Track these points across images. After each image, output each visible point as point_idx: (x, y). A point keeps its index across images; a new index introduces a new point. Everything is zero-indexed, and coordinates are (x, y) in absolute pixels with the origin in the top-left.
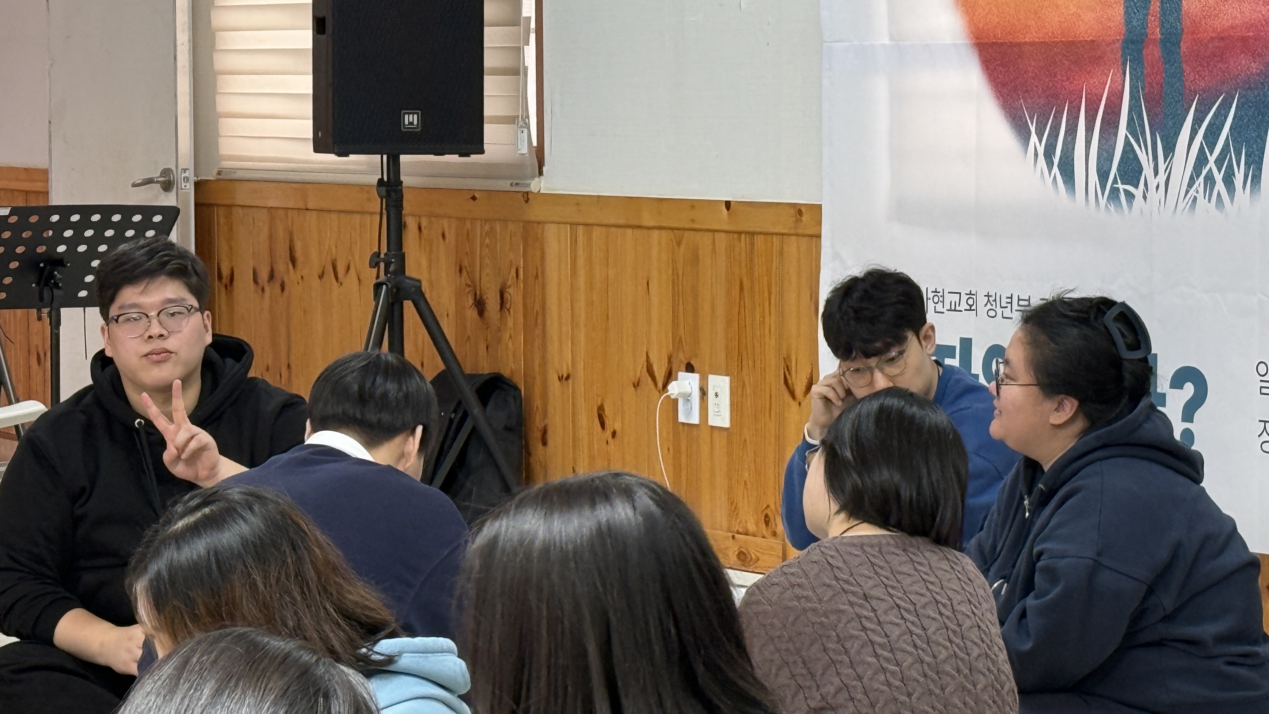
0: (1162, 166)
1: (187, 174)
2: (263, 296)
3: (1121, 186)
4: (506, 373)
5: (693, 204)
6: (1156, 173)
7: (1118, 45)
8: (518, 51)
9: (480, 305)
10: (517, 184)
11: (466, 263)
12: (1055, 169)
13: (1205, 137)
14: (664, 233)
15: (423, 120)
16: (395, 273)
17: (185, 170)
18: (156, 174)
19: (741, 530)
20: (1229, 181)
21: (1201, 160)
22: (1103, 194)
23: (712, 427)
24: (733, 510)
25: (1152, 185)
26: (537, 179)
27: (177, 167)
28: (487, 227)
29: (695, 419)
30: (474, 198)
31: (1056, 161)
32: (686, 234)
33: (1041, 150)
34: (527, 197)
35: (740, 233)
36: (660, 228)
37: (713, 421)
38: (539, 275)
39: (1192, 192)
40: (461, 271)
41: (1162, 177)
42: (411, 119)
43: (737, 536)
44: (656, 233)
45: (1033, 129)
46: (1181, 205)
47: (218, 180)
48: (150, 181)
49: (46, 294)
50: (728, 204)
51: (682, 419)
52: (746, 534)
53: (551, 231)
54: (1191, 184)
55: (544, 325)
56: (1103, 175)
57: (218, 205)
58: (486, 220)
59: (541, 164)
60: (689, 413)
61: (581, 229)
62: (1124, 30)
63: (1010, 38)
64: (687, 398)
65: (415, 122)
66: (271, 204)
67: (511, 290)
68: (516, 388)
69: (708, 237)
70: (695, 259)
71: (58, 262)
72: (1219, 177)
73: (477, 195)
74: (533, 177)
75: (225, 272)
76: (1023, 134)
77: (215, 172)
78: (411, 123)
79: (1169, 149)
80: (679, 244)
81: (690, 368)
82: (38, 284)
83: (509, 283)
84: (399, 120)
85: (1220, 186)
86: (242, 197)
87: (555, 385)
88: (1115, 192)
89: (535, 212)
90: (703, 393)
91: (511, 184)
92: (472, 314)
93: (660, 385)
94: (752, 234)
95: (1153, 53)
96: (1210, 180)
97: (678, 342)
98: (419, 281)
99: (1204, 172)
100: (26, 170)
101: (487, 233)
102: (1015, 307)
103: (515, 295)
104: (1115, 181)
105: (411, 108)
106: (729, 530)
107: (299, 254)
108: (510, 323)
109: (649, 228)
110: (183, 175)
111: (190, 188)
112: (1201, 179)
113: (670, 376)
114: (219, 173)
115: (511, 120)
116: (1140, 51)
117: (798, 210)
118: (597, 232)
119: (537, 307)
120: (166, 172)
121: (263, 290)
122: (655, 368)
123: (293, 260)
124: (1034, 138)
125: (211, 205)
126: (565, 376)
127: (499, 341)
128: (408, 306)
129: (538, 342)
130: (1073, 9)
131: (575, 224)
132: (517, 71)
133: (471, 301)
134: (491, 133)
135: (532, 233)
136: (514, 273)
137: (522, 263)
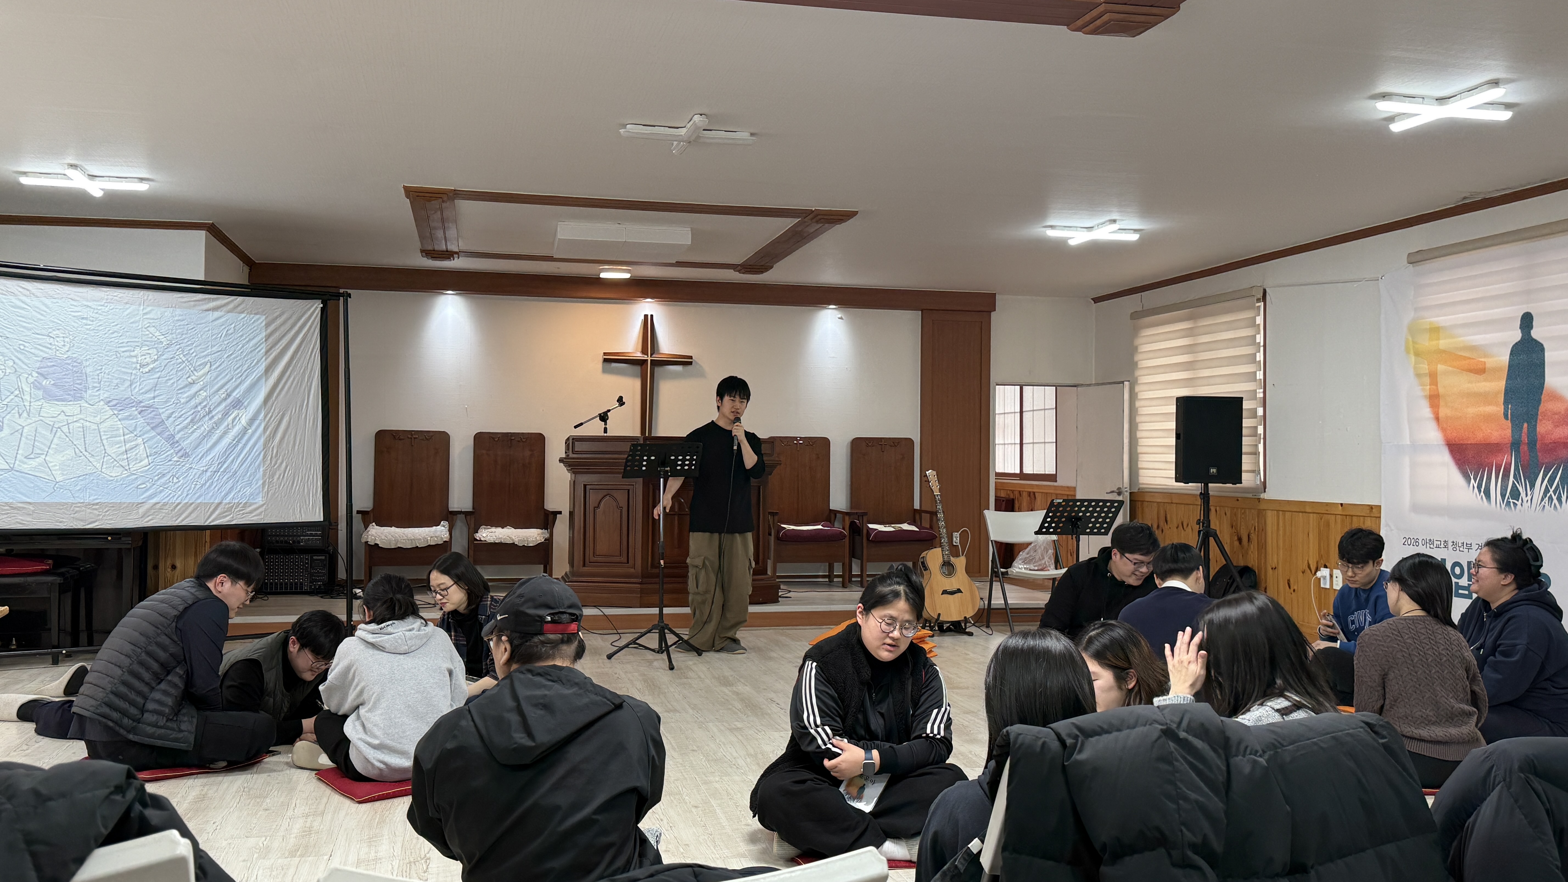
0: (1529, 493)
1: (1127, 489)
3: (1511, 500)
4: (1250, 566)
5: (1327, 504)
6: (1527, 495)
7: (1509, 445)
8: (1256, 446)
9: (1240, 540)
10: (1255, 495)
11: (1234, 524)
12: (1482, 493)
13: (1548, 481)
14: (1315, 515)
15: (1218, 471)
16: (1206, 527)
18: (1115, 489)
20: (1559, 499)
21: (1547, 491)
22: (1503, 503)
25: (1525, 499)
26: (1263, 494)
27: (1123, 486)
28: (1243, 511)
29: (1328, 586)
31: (1482, 490)
32: (1324, 515)
33: (1476, 485)
34: (1259, 500)
35: (1346, 515)
36: (1314, 513)
38: (1264, 530)
39: (1543, 503)
40: (1232, 527)
41: (1529, 497)
42: (1213, 471)
44: (1311, 515)
45: (1472, 477)
46: (1538, 508)
47: (1139, 492)
48: (1113, 491)
49: (1075, 530)
50: (1342, 504)
51: (1322, 586)
53: (1269, 514)
54: (1542, 500)
55: (1266, 549)
56: (1503, 496)
57: (1139, 501)
58: (1243, 508)
59: (1265, 488)
60: (1325, 584)
61: (1281, 513)
62: (1511, 439)
63: (1461, 442)
64: (1325, 578)
65: (1215, 472)
66: (1159, 500)
67: (1252, 535)
69: (1333, 517)
70: (1328, 524)
71: (1080, 519)
72: (1555, 498)
73: (1239, 499)
76: (1468, 480)
77: (1137, 489)
79: (1532, 486)
81: (1326, 567)
82: (1072, 526)
83: (1252, 532)
84: (1209, 471)
85: (1555, 501)
86: (1148, 498)
87: (1270, 571)
88: (1508, 503)
89: (1263, 506)
90: (1331, 576)
91: (1253, 495)
92: (1237, 543)
93: (1313, 572)
94: (1352, 516)
95: (1524, 448)
96: (1551, 498)
97: (1321, 557)
98: (1216, 530)
99: (1548, 495)
100: (1068, 487)
101: (1243, 513)
102: (1465, 547)
103: (1254, 536)
104: (1508, 498)
105: (1213, 467)
107: (1168, 519)
108: (1252, 546)
109: (1309, 513)
110: (1125, 490)
111: (1128, 494)
112: (1547, 498)
113: (1317, 569)
114: (1139, 489)
115: (1253, 471)
116: (1519, 447)
117: (1371, 507)
118: (1288, 514)
119: (1263, 541)
120: (1119, 488)
122: (1311, 566)
123: (1166, 521)
124: (1472, 481)
125: (1135, 500)
126: (1274, 568)
127: (1247, 554)
128: (1211, 539)
129: (1263, 555)
130: (1489, 431)
131: (1278, 511)
132: (1256, 453)
133: (1236, 538)
134: (1245, 476)
135: (1261, 514)
136: (1253, 528)
137: (1257, 525)
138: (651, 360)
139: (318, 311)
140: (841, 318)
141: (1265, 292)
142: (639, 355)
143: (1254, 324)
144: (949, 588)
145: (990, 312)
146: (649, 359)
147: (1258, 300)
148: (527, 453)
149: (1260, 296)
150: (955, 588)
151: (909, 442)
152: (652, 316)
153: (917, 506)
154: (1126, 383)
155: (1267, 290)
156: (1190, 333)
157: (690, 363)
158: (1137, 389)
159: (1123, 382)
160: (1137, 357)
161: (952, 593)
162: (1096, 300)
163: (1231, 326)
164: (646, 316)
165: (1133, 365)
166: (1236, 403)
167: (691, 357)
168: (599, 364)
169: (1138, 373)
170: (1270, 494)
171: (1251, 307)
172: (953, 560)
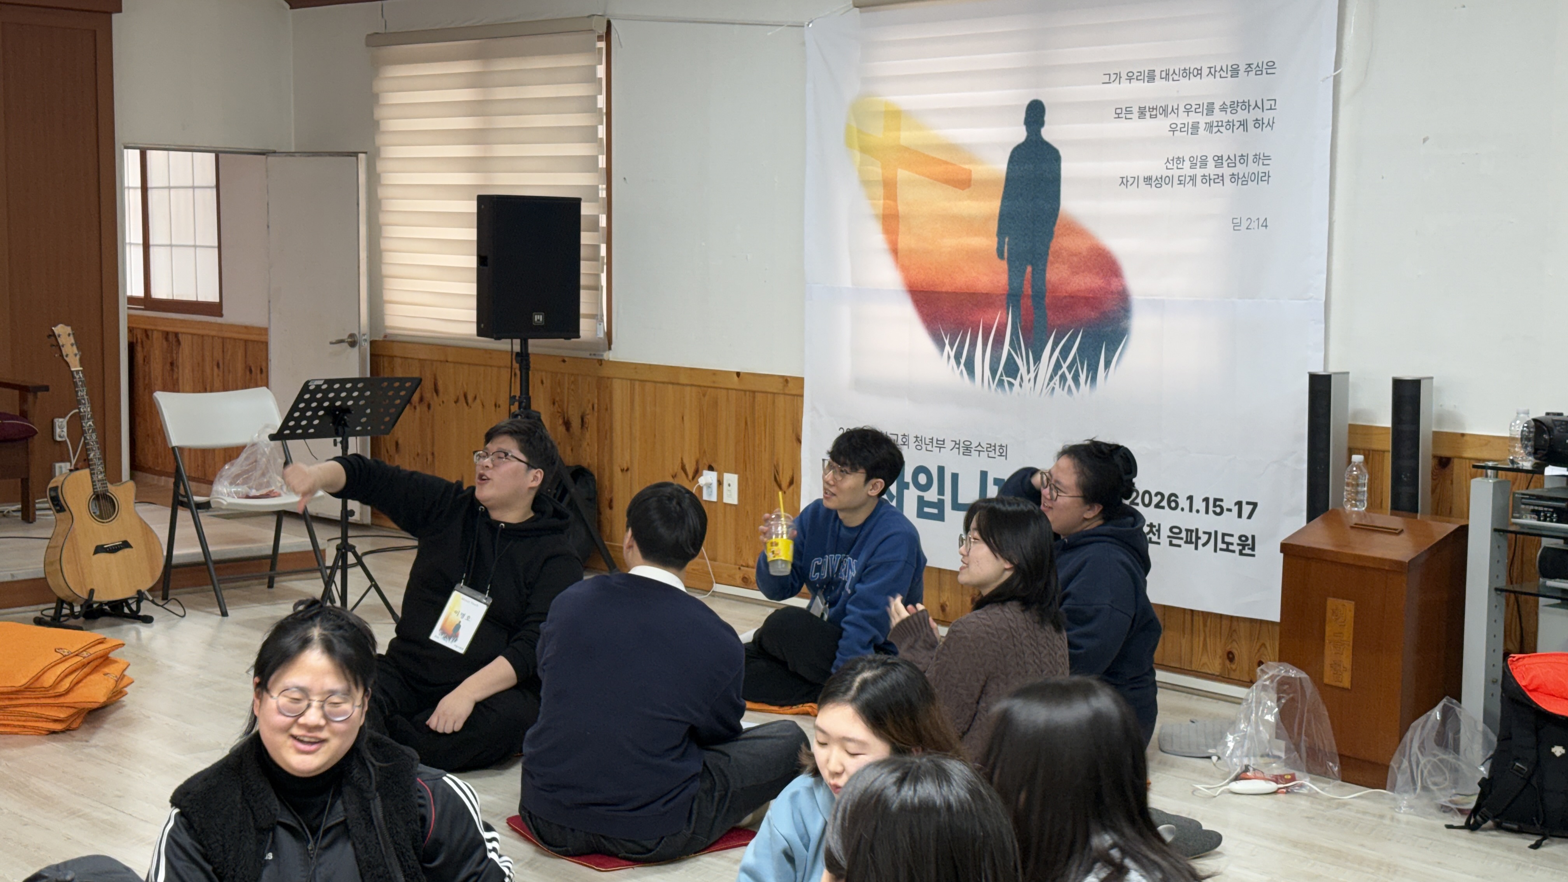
0: (1032, 368)
1: (365, 337)
2: (415, 412)
3: (1005, 378)
4: (585, 464)
5: (715, 373)
6: (1029, 372)
7: (1004, 297)
8: (598, 276)
10: (595, 355)
11: (557, 399)
12: (962, 366)
13: (1061, 353)
14: (694, 389)
15: (545, 318)
16: (525, 408)
17: (364, 335)
18: (345, 337)
19: (744, 564)
20: (1076, 379)
21: (1058, 366)
22: (993, 382)
23: (726, 504)
24: (739, 551)
25: (1026, 378)
26: (607, 352)
27: (359, 333)
28: (572, 379)
29: (714, 499)
30: (564, 361)
31: (963, 361)
32: (709, 389)
33: (952, 354)
34: (601, 362)
35: (745, 391)
36: (692, 385)
37: (727, 500)
38: (609, 409)
39: (1052, 384)
40: (554, 403)
41: (1032, 375)
42: (538, 318)
43: (742, 568)
44: (688, 388)
45: (947, 342)
46: (1044, 391)
47: (384, 341)
48: (342, 341)
49: (340, 429)
50: (738, 374)
53: (618, 385)
54: (1051, 378)
55: (611, 439)
56: (993, 372)
57: (383, 356)
58: (572, 374)
59: (609, 343)
60: (710, 495)
61: (637, 383)
62: (1008, 287)
63: (932, 288)
64: (709, 486)
65: (541, 320)
66: (423, 357)
67: (588, 417)
68: (592, 475)
69: (723, 392)
70: (715, 403)
72: (1069, 377)
73: (567, 359)
74: (605, 351)
76: (941, 345)
77: (382, 336)
78: (538, 320)
79: (1037, 359)
80: (704, 395)
81: (711, 468)
82: (334, 423)
83: (588, 412)
84: (531, 318)
85: (1070, 381)
86: (397, 351)
87: (618, 474)
88: (1001, 382)
89: (605, 372)
90: (720, 483)
91: (590, 355)
92: (562, 429)
93: (690, 477)
94: (753, 391)
95: (1027, 302)
96: (1063, 378)
97: (703, 453)
98: (539, 413)
99: (1060, 373)
101: (573, 382)
102: (935, 444)
103: (591, 420)
104: (1001, 375)
105: (538, 311)
106: (736, 564)
107: (440, 388)
108: (588, 435)
109: (683, 385)
110: (364, 338)
111: (367, 345)
112: (1057, 377)
113: (697, 473)
114: (385, 336)
115: (593, 316)
116: (1018, 301)
117: (786, 380)
118: (648, 386)
119: (607, 428)
120: (352, 336)
121: (415, 408)
122: (687, 467)
123: (437, 391)
124: (947, 347)
125: (378, 356)
126: (625, 468)
127: (580, 446)
129: (607, 449)
130: (974, 275)
131: (632, 380)
132: (596, 288)
133: (561, 421)
134: (585, 325)
135: (603, 384)
136: (590, 406)
137: (596, 401)
141: (609, 24)
143: (592, 78)
144: (108, 541)
145: (110, 14)
147: (600, 38)
149: (603, 31)
150: (116, 541)
154: (362, 156)
155: (613, 22)
156: (475, 81)
158: (380, 166)
159: (355, 154)
160: (379, 113)
161: (114, 550)
163: (551, 77)
165: (372, 126)
166: (574, 205)
169: (380, 140)
170: (620, 353)
171: (592, 49)
172: (112, 489)
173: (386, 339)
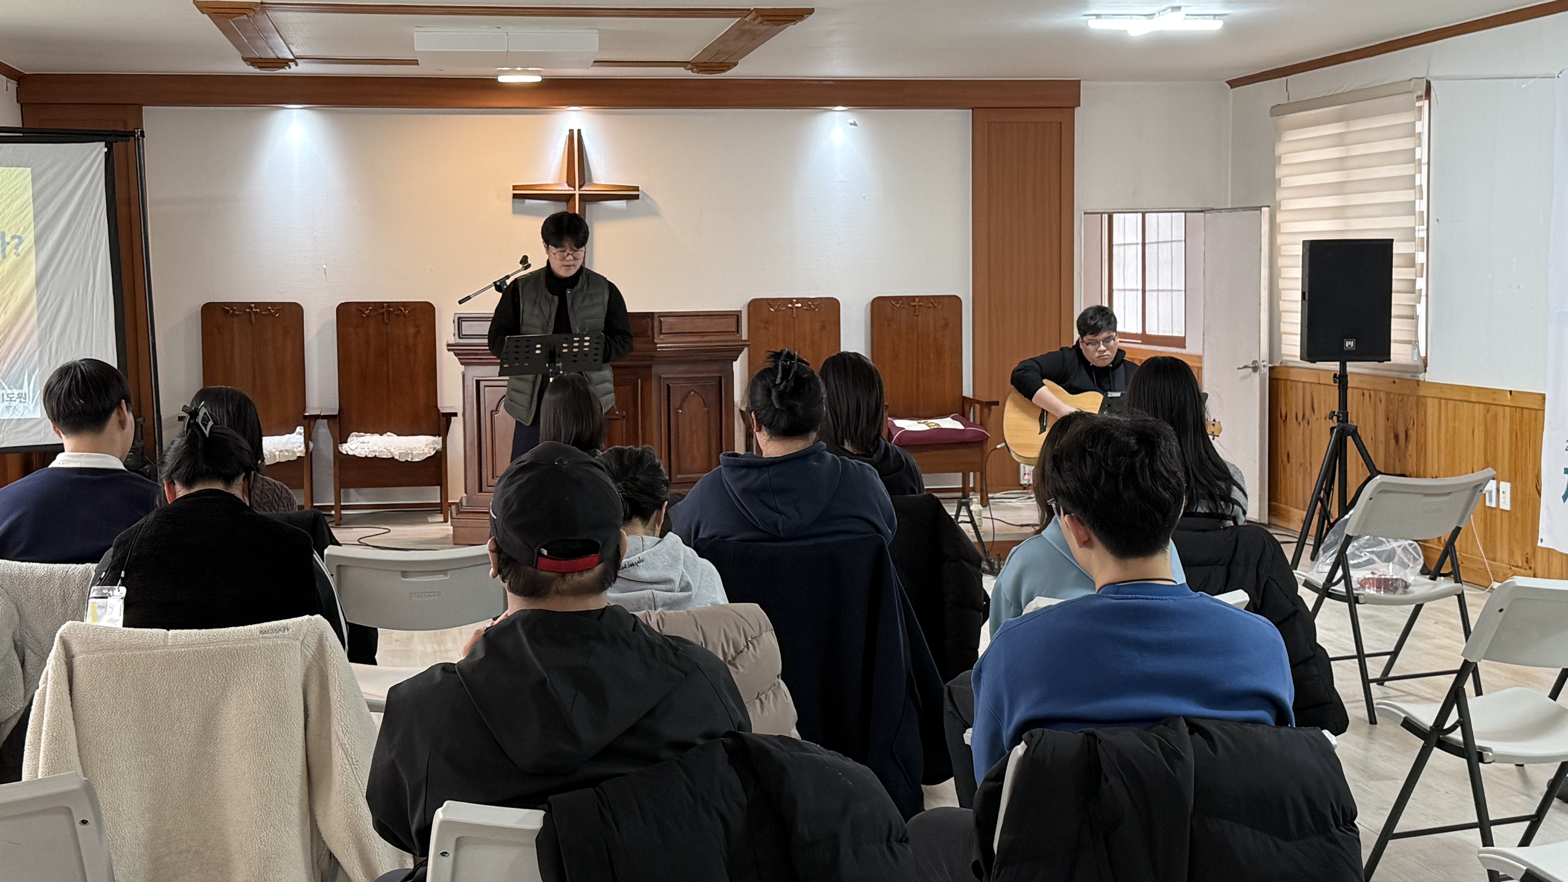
1: (1265, 363)
2: (1299, 427)
5: (1494, 391)
8: (1414, 307)
9: (1396, 438)
10: (1414, 376)
11: (1391, 415)
14: (1482, 405)
15: (1356, 344)
16: (1343, 422)
17: (1264, 361)
18: (1250, 364)
19: (1514, 565)
23: (1502, 510)
24: (1511, 555)
26: (1423, 374)
27: (1260, 360)
28: (1400, 398)
29: (1494, 505)
30: (1394, 382)
32: (1492, 406)
34: (1416, 382)
35: (1516, 407)
36: (1479, 403)
37: (1502, 506)
38: (1424, 424)
40: (1388, 420)
42: (1350, 344)
43: (1513, 568)
44: (1477, 405)
47: (1280, 367)
48: (1246, 367)
50: (1511, 392)
51: (1488, 504)
52: (1517, 567)
53: (1429, 401)
55: (1425, 450)
57: (1281, 379)
58: (1400, 394)
59: (1426, 366)
60: (1491, 502)
61: (1443, 401)
64: (1491, 494)
65: (1353, 345)
66: (1304, 380)
67: (1410, 431)
69: (1501, 408)
70: (1495, 420)
73: (1396, 380)
74: (1421, 373)
75: (1284, 414)
77: (1279, 362)
78: (1350, 346)
80: (1488, 412)
83: (1410, 427)
84: (1343, 344)
86: (1292, 377)
89: (1422, 392)
90: (1498, 490)
91: (1411, 376)
92: (1393, 442)
94: (1523, 408)
97: (1487, 463)
98: (1357, 427)
101: (1401, 401)
103: (1412, 434)
105: (1350, 338)
106: (1509, 564)
107: (1316, 406)
108: (1411, 448)
109: (1474, 402)
110: (1263, 364)
111: (1266, 370)
114: (1281, 363)
115: (1408, 342)
118: (1451, 403)
119: (1423, 440)
120: (1254, 362)
121: (1300, 424)
123: (1314, 410)
125: (1277, 379)
126: (1435, 476)
127: (1405, 457)
128: (1349, 438)
129: (1422, 460)
131: (1440, 399)
132: (1414, 317)
133: (1392, 435)
134: (1397, 351)
135: (1420, 402)
136: (1412, 422)
137: (1415, 417)
138: (580, 194)
139: (102, 156)
140: (855, 124)
141: (1430, 86)
142: (565, 189)
143: (1412, 133)
145: (1074, 108)
146: (577, 192)
147: (1419, 98)
148: (411, 330)
149: (1422, 92)
151: (954, 302)
152: (579, 131)
153: (968, 391)
154: (1265, 210)
155: (1433, 83)
156: (1340, 140)
157: (636, 197)
158: (1279, 218)
159: (1259, 208)
160: (1280, 172)
162: (1234, 84)
163: (1386, 133)
164: (571, 131)
165: (1274, 184)
166: (1385, 246)
167: (637, 189)
168: (508, 203)
169: (1280, 195)
170: (1430, 376)
171: (1410, 108)
173: (1283, 365)
